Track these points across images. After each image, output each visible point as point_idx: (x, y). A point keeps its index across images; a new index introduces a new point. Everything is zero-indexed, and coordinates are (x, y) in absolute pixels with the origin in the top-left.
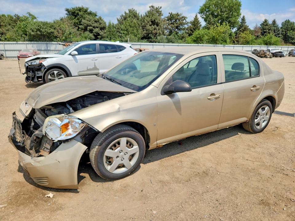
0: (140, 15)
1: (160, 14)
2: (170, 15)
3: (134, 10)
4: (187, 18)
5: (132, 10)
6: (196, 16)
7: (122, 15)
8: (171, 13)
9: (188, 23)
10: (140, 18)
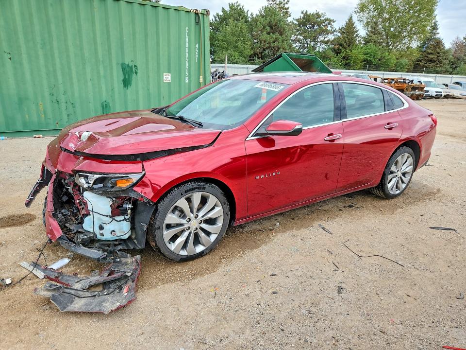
0: (249, 15)
1: (287, 13)
2: (302, 15)
3: (239, 5)
4: (334, 22)
5: (235, 5)
6: (350, 19)
7: (218, 14)
8: (304, 12)
9: (335, 31)
10: (249, 19)
